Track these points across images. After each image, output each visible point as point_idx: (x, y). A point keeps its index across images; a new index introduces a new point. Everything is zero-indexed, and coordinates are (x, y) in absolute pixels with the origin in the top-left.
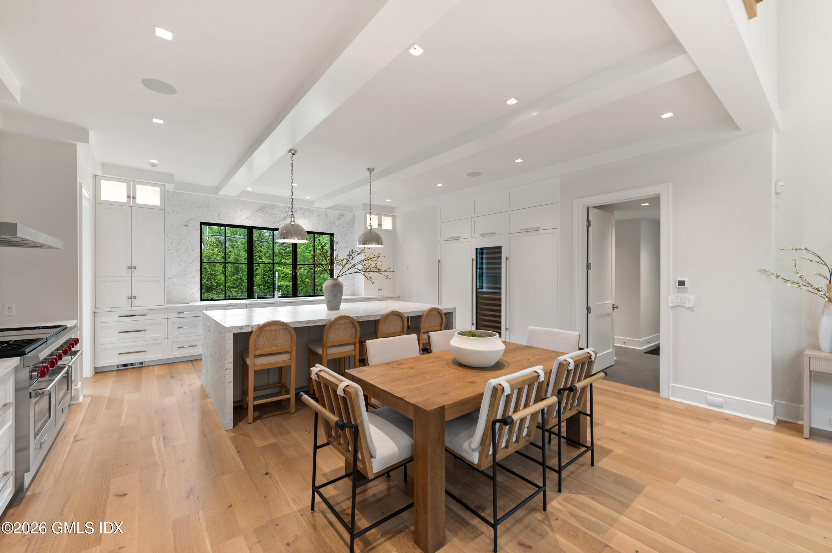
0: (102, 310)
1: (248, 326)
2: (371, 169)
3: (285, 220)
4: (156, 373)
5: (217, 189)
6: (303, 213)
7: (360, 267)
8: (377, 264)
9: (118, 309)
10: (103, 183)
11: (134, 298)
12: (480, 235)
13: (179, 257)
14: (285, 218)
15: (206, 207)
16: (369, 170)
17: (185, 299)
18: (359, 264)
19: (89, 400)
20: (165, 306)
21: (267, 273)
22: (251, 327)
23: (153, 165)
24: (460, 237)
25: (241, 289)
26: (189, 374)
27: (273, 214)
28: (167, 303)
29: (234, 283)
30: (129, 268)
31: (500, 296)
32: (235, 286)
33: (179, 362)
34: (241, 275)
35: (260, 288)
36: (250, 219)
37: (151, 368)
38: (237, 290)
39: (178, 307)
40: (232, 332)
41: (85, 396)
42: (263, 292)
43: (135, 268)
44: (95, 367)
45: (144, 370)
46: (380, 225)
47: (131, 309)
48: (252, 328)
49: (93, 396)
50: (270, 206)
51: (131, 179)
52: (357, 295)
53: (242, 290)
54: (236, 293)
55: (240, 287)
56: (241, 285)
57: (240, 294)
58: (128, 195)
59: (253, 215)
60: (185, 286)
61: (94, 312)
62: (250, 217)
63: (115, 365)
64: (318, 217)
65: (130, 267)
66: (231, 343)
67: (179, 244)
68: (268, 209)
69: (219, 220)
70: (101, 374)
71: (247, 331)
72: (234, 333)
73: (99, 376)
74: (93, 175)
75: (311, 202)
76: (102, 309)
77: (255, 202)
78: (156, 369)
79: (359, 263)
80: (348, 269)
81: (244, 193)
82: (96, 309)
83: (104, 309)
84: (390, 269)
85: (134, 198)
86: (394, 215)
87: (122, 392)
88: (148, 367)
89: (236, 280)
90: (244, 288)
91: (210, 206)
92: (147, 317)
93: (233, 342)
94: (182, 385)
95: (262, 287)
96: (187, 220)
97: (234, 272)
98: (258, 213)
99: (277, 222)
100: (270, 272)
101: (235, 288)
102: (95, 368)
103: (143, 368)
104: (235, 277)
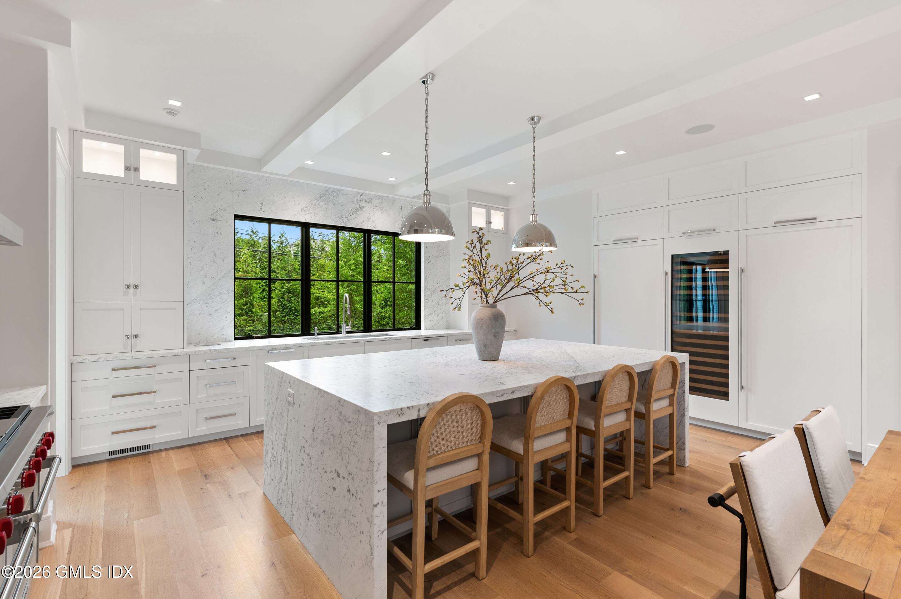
0: (84, 360)
1: (411, 408)
2: (536, 119)
3: (356, 213)
4: (177, 468)
5: (260, 162)
6: (380, 203)
7: (529, 284)
8: (566, 278)
9: (110, 357)
10: (87, 143)
11: (136, 337)
12: (683, 233)
13: (202, 269)
14: (356, 210)
15: (243, 191)
16: (533, 120)
17: (211, 337)
18: (529, 279)
19: (67, 533)
20: (185, 350)
21: (286, 295)
22: (417, 410)
23: (172, 112)
24: (637, 238)
25: (251, 316)
26: (232, 468)
27: (339, 204)
28: (187, 344)
29: (241, 309)
30: (128, 286)
31: (727, 333)
32: (244, 312)
33: (207, 442)
34: (252, 298)
35: (275, 315)
36: (306, 211)
37: (163, 454)
38: (246, 318)
39: (206, 351)
40: (385, 422)
41: (61, 526)
42: (280, 321)
43: (136, 287)
44: (73, 457)
45: (152, 457)
46: (489, 223)
47: (132, 357)
48: (419, 411)
49: (75, 525)
50: (336, 192)
51: (132, 138)
52: (455, 328)
53: (252, 318)
54: (245, 322)
55: (249, 314)
56: (251, 311)
57: (250, 323)
58: (127, 165)
59: (311, 205)
60: (211, 316)
61: (72, 363)
62: (306, 207)
63: (106, 452)
64: (401, 209)
65: (130, 285)
66: (384, 447)
67: (202, 249)
68: (332, 197)
69: (262, 212)
70: (82, 468)
71: (410, 419)
72: (388, 426)
73: (80, 472)
74: (70, 130)
75: (393, 187)
76: (84, 357)
77: (314, 185)
78: (173, 457)
79: (529, 277)
80: (512, 289)
81: (303, 170)
82: (75, 358)
83: (87, 357)
84: (584, 288)
85: (136, 170)
86: (509, 207)
87: (126, 516)
88: (159, 453)
89: (244, 305)
90: (255, 315)
91: (249, 189)
92: (158, 369)
93: (386, 445)
94: (230, 495)
95: (278, 314)
96: (215, 211)
97: (242, 294)
98: (318, 202)
99: (344, 217)
100: (289, 294)
101: (242, 315)
102: (72, 459)
103: (151, 455)
104: (242, 301)
